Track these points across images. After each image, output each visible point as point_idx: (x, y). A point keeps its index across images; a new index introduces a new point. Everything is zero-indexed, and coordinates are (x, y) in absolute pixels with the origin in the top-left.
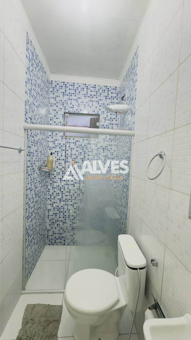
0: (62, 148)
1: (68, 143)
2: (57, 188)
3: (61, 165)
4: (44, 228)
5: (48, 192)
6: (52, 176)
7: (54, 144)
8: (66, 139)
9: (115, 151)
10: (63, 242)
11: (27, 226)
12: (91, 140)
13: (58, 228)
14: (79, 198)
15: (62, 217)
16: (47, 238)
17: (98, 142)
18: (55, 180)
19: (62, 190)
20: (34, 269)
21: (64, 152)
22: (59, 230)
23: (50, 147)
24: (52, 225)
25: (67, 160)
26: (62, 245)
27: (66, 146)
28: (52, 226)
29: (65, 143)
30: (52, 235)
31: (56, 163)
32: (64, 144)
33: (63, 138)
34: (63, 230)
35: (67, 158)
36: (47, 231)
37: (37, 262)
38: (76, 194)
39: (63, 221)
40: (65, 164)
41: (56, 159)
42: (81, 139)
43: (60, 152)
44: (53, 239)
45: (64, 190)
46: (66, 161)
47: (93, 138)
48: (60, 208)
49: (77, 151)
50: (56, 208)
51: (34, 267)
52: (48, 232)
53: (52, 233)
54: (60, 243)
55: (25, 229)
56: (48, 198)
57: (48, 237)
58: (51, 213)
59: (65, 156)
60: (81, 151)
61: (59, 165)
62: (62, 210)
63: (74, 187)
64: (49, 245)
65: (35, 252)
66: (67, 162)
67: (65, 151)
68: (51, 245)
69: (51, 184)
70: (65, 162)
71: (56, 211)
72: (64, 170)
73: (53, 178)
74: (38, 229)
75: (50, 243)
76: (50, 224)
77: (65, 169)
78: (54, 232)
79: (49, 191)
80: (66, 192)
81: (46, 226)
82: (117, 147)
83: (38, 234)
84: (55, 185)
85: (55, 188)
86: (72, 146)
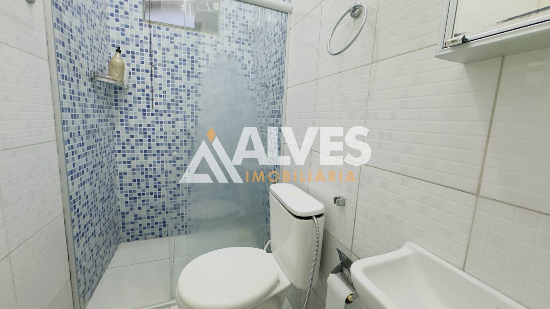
0: (142, 46)
1: (155, 35)
2: (136, 129)
3: (143, 83)
4: (114, 208)
5: (116, 138)
6: (125, 105)
7: (123, 34)
8: (150, 27)
9: (249, 62)
10: (157, 233)
11: (73, 194)
12: (204, 36)
13: (145, 208)
14: (185, 148)
15: (153, 185)
16: (121, 230)
17: (219, 43)
18: (130, 113)
19: (149, 133)
20: (98, 283)
21: (147, 56)
22: (148, 211)
23: (113, 41)
24: (131, 202)
25: (156, 72)
26: (157, 237)
27: (151, 43)
28: (131, 205)
29: (148, 37)
30: (132, 223)
31: (130, 77)
32: (146, 38)
33: (143, 23)
34: (156, 210)
35: (156, 68)
36: (120, 216)
37: (103, 270)
38: (178, 141)
39: (156, 193)
40: (152, 80)
41: (131, 68)
42: (183, 30)
43: (138, 54)
44: (137, 229)
45: (154, 133)
46: (154, 74)
47: (208, 32)
48: (146, 169)
49: (176, 55)
50: (138, 170)
51: (99, 280)
52: (123, 217)
53: (133, 218)
54: (151, 235)
55: (68, 198)
56: (117, 149)
57: (124, 227)
58: (127, 180)
59: (151, 64)
60: (184, 56)
61: (138, 82)
62: (151, 173)
63: (173, 126)
64: (128, 240)
65: (99, 252)
66: (156, 76)
67: (149, 53)
68: (133, 240)
69: (122, 121)
70: (151, 76)
71: (138, 175)
72: (150, 94)
73: (126, 109)
74: (99, 205)
75: (129, 237)
76: (127, 202)
77: (152, 92)
78: (136, 215)
79: (119, 136)
80: (157, 137)
81: (119, 206)
82: (252, 56)
83: (101, 216)
84: (132, 123)
85: (132, 129)
86: (166, 43)
